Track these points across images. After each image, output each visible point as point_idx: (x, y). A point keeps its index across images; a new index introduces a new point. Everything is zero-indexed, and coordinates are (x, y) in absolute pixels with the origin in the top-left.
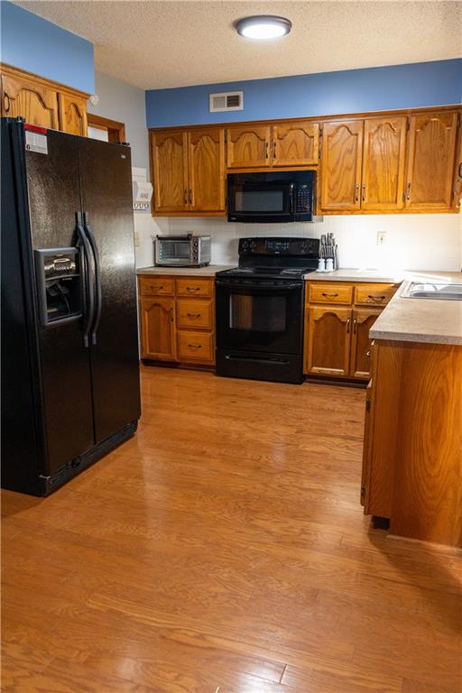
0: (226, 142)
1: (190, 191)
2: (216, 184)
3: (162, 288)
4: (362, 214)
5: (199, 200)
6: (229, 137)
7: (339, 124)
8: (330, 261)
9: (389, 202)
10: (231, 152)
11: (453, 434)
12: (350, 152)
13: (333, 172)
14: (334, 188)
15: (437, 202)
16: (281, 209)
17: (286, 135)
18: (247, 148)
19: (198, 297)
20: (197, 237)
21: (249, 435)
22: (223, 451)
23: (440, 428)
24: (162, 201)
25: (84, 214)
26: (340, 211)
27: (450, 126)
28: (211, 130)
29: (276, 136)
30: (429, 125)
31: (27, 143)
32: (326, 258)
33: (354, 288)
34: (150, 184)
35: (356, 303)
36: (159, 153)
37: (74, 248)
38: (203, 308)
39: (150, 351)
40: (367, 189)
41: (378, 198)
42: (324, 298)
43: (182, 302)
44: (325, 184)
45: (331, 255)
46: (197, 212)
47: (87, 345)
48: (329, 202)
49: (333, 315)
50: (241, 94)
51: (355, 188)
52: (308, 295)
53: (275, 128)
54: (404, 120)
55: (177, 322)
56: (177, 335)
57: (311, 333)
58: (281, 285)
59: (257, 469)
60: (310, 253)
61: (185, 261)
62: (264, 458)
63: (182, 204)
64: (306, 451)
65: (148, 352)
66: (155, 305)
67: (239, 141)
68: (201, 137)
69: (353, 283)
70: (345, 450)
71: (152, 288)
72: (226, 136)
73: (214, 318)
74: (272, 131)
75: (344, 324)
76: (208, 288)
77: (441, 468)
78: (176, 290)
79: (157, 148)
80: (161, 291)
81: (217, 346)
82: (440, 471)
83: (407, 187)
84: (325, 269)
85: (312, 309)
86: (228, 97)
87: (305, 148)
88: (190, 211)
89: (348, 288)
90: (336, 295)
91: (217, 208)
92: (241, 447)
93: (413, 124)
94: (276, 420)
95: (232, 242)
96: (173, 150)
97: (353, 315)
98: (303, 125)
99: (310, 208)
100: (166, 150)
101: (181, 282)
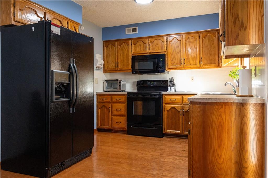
0: (131, 45)
1: (118, 63)
2: (128, 60)
3: (106, 99)
4: (184, 69)
5: (121, 66)
6: (133, 43)
7: (174, 37)
8: (172, 88)
9: (194, 65)
10: (133, 48)
11: (228, 144)
12: (178, 47)
13: (172, 54)
14: (173, 60)
15: (213, 64)
16: (153, 68)
17: (154, 41)
18: (139, 47)
19: (120, 103)
20: (120, 80)
21: (140, 156)
22: (128, 161)
23: (222, 140)
24: (107, 67)
25: (73, 60)
26: (175, 69)
27: (215, 36)
28: (126, 41)
29: (150, 42)
30: (207, 36)
31: (52, 29)
32: (171, 87)
33: (182, 97)
34: (103, 60)
35: (183, 103)
36: (107, 49)
37: (68, 72)
38: (122, 107)
39: (100, 125)
40: (185, 60)
41: (190, 63)
42: (171, 101)
43: (114, 105)
44: (169, 59)
45: (173, 85)
46: (121, 71)
47: (71, 112)
48: (171, 65)
49: (175, 108)
50: (137, 28)
51: (181, 60)
52: (164, 100)
53: (150, 39)
54: (198, 35)
55: (112, 112)
56: (112, 118)
57: (166, 116)
58: (153, 96)
59: (143, 168)
60: (164, 85)
61: (115, 90)
62: (146, 164)
63: (115, 68)
64: (164, 161)
65: (100, 126)
66: (103, 106)
67: (136, 44)
68: (122, 43)
69: (182, 95)
70: (181, 161)
71: (102, 99)
72: (131, 43)
73: (126, 111)
74: (149, 40)
75: (179, 112)
76: (124, 99)
77: (223, 159)
78: (112, 100)
79: (106, 47)
80: (106, 100)
81: (128, 122)
82: (223, 161)
83: (201, 59)
84: (171, 90)
85: (166, 106)
86: (132, 29)
87: (161, 46)
88: (118, 70)
89: (180, 97)
90: (176, 100)
91: (128, 69)
92: (136, 160)
93: (201, 36)
94: (152, 150)
95: (134, 83)
96: (112, 48)
97: (182, 108)
98: (160, 38)
99: (164, 68)
100: (109, 48)
101: (113, 96)
